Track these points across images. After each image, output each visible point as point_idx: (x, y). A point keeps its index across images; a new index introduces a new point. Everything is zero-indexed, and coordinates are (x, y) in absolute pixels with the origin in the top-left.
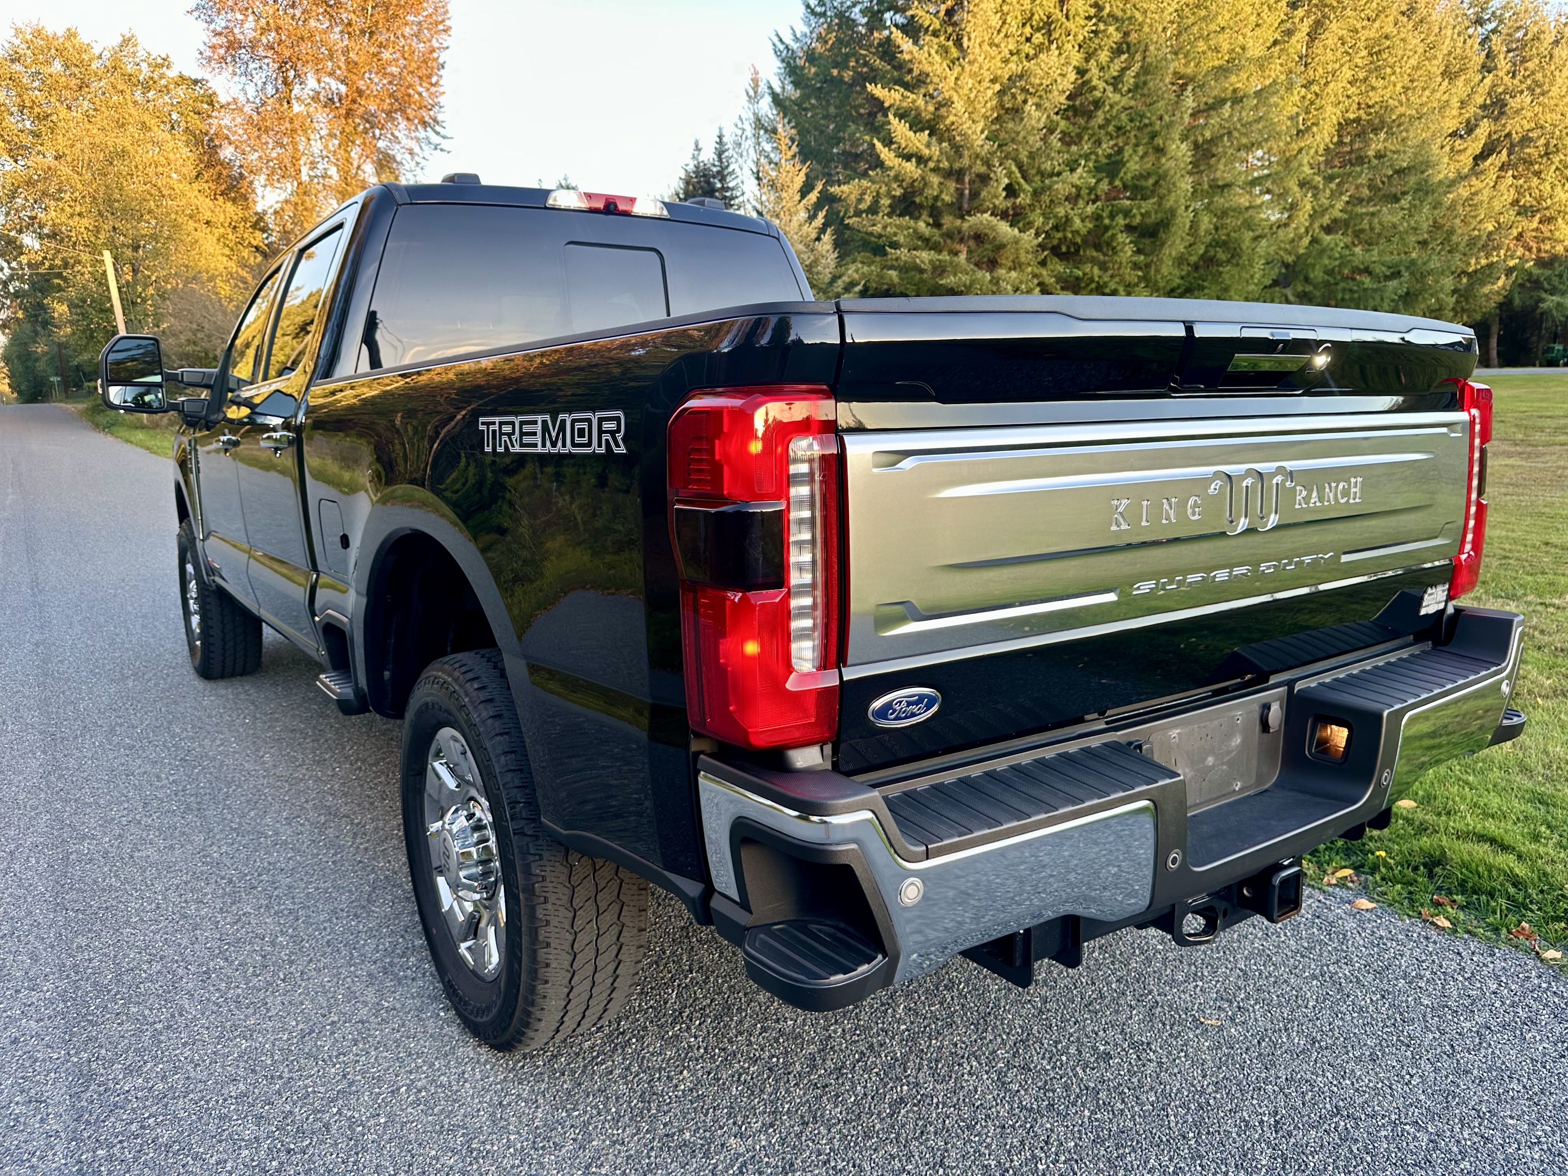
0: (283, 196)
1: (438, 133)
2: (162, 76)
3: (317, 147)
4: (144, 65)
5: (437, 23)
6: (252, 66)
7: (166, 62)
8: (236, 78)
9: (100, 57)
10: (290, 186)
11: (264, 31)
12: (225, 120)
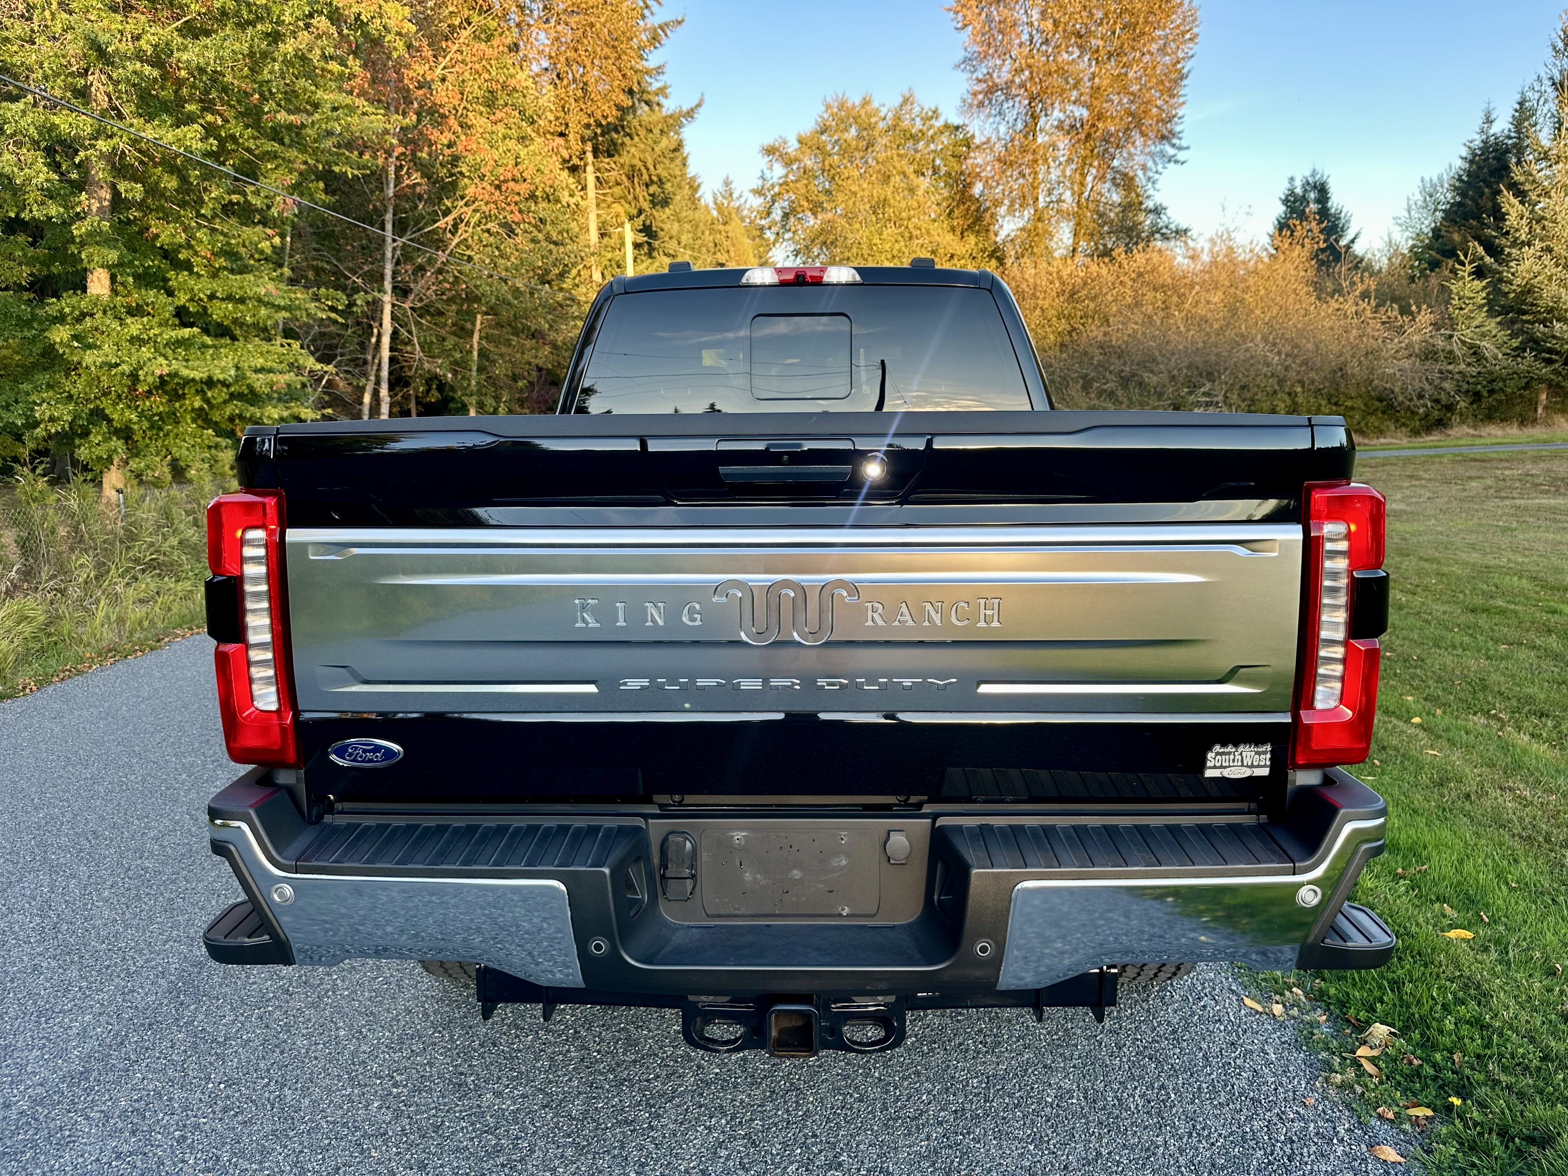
0: (1020, 224)
1: (1173, 146)
2: (931, 126)
3: (1054, 174)
4: (918, 119)
5: (1183, 34)
6: (1005, 106)
7: (936, 114)
8: (991, 120)
9: (884, 119)
10: (1028, 213)
11: (1019, 71)
12: (978, 159)
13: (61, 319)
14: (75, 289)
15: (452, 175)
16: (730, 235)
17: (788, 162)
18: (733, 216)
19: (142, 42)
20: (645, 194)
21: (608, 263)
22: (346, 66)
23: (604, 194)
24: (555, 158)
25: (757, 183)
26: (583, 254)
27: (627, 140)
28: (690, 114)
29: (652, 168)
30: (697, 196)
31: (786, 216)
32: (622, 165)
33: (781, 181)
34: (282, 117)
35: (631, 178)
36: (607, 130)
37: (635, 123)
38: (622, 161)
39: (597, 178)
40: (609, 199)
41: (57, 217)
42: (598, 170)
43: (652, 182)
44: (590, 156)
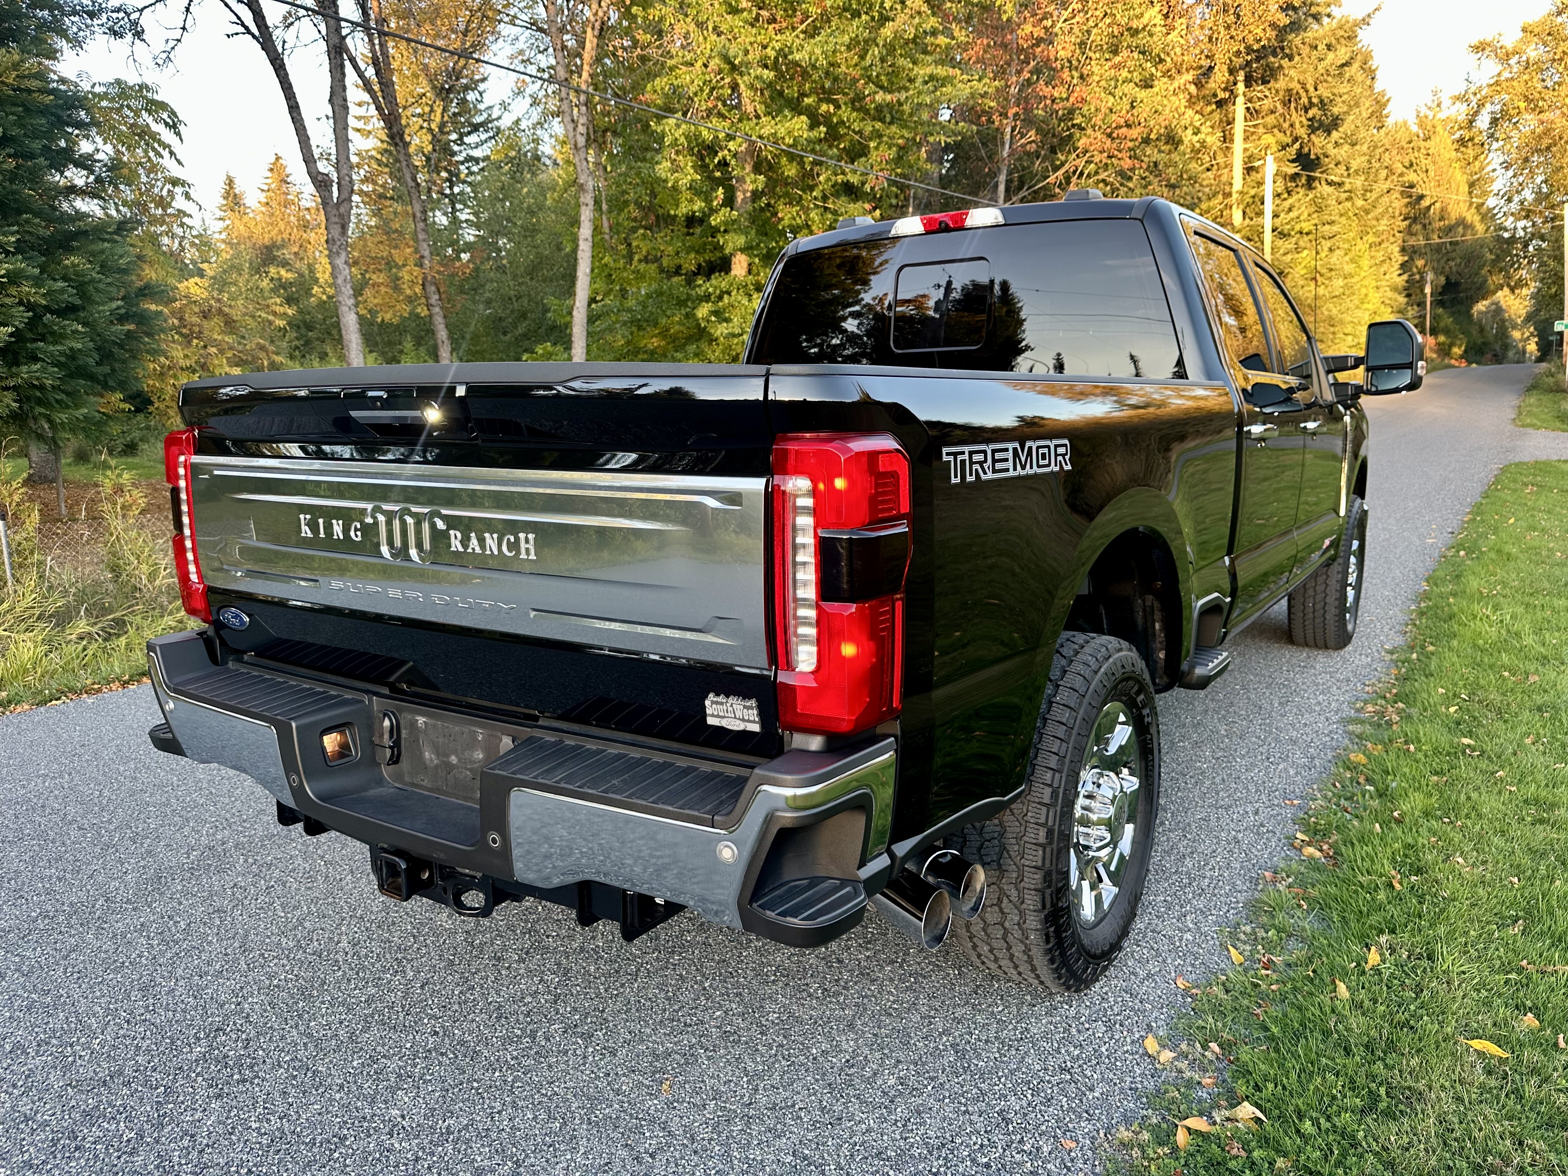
13: (707, 298)
14: (720, 271)
15: (1068, 129)
16: (1430, 152)
17: (1505, 58)
18: (1439, 129)
19: (769, 50)
20: (1303, 119)
21: (1251, 200)
22: (953, 38)
23: (1254, 126)
24: (1181, 96)
25: (1460, 89)
26: (1200, 194)
27: (1285, 63)
28: (1366, 21)
29: (1312, 89)
30: (1384, 112)
31: (1494, 122)
32: (1277, 91)
33: (1492, 81)
34: (880, 97)
35: (1286, 103)
36: (1261, 54)
37: (1297, 41)
38: (1277, 86)
39: (1248, 109)
40: (1261, 130)
41: (699, 211)
42: (1250, 100)
43: (1312, 105)
44: (1241, 87)
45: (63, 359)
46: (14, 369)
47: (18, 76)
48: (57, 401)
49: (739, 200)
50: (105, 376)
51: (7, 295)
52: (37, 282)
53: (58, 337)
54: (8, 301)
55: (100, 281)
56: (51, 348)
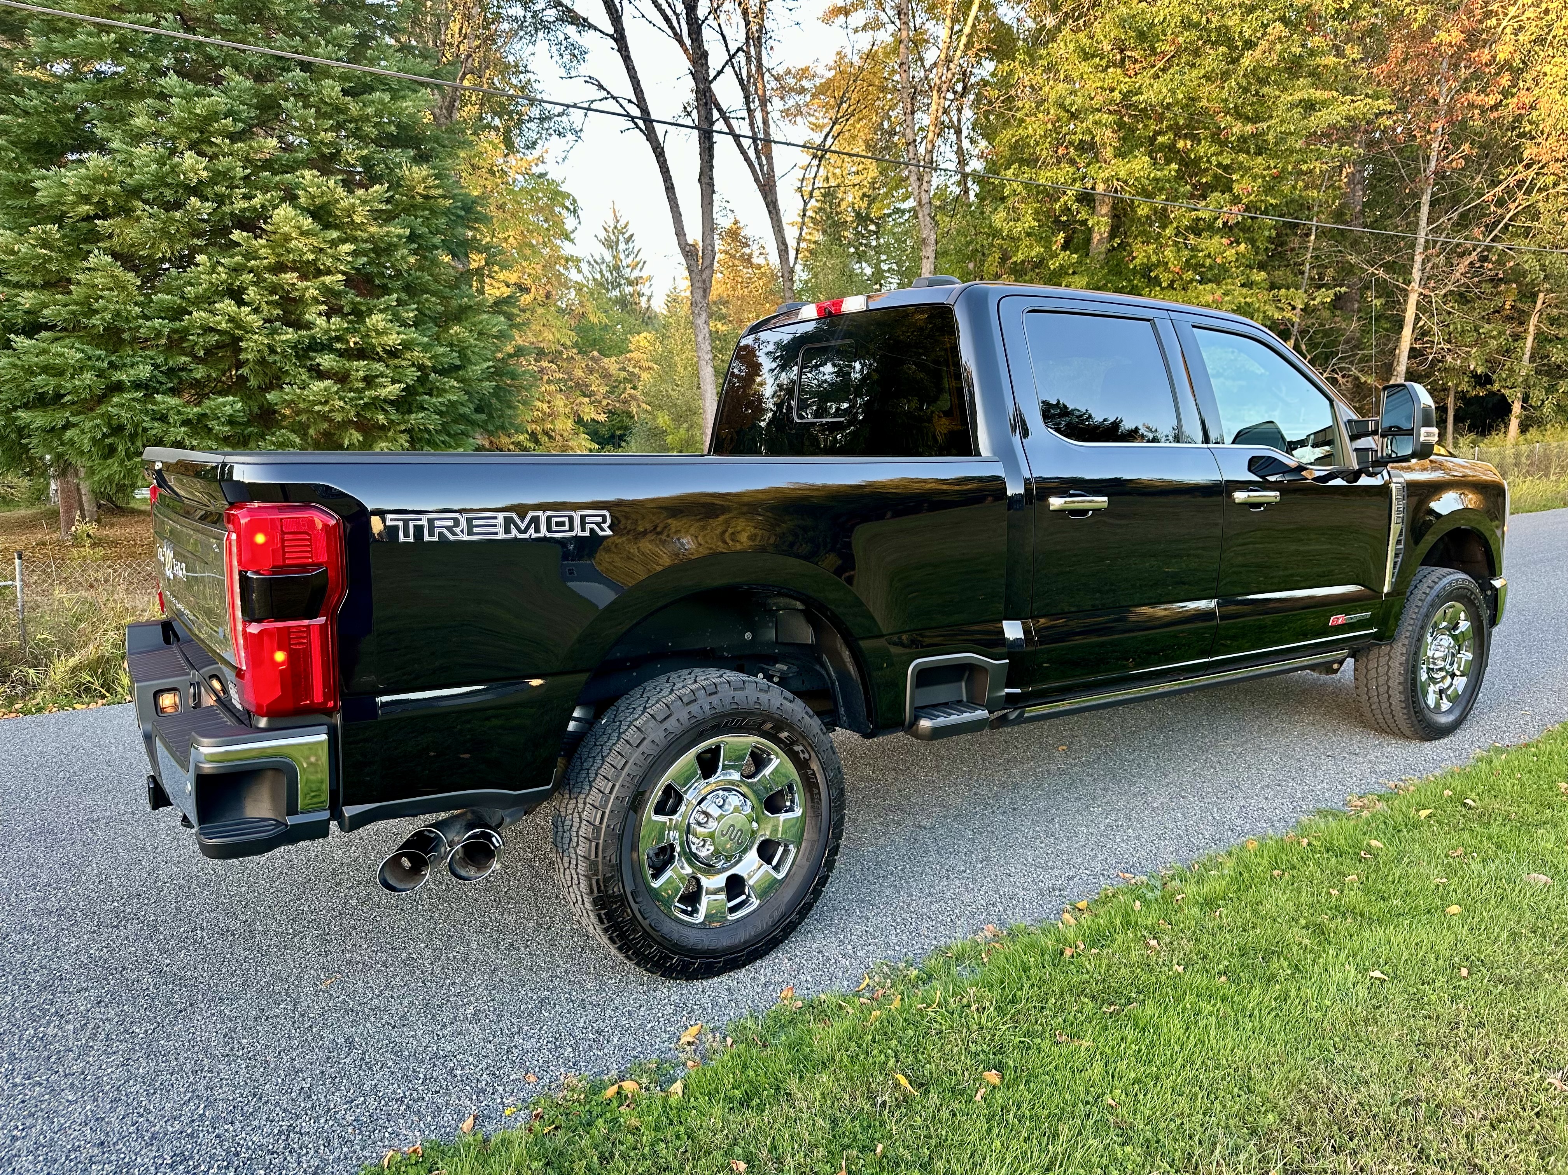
15: (1518, 137)
34: (1239, 129)
45: (444, 409)
46: (406, 417)
47: (426, 187)
48: (443, 442)
49: (1095, 241)
50: (483, 421)
51: (405, 359)
52: (426, 348)
53: (441, 392)
54: (404, 363)
55: (476, 346)
56: (434, 400)
